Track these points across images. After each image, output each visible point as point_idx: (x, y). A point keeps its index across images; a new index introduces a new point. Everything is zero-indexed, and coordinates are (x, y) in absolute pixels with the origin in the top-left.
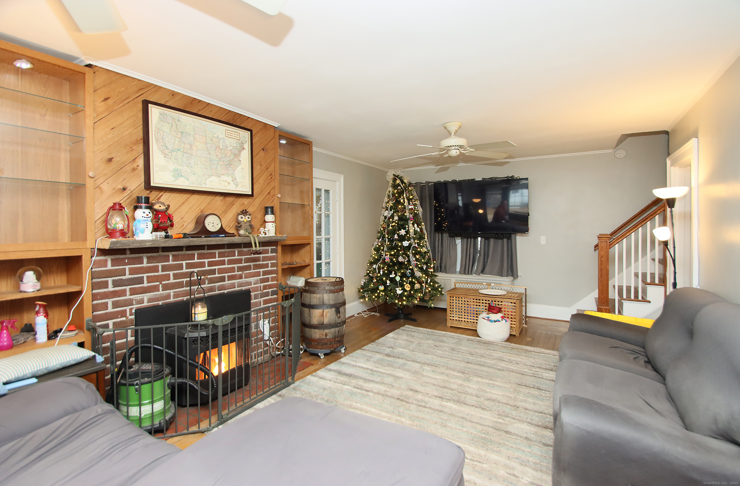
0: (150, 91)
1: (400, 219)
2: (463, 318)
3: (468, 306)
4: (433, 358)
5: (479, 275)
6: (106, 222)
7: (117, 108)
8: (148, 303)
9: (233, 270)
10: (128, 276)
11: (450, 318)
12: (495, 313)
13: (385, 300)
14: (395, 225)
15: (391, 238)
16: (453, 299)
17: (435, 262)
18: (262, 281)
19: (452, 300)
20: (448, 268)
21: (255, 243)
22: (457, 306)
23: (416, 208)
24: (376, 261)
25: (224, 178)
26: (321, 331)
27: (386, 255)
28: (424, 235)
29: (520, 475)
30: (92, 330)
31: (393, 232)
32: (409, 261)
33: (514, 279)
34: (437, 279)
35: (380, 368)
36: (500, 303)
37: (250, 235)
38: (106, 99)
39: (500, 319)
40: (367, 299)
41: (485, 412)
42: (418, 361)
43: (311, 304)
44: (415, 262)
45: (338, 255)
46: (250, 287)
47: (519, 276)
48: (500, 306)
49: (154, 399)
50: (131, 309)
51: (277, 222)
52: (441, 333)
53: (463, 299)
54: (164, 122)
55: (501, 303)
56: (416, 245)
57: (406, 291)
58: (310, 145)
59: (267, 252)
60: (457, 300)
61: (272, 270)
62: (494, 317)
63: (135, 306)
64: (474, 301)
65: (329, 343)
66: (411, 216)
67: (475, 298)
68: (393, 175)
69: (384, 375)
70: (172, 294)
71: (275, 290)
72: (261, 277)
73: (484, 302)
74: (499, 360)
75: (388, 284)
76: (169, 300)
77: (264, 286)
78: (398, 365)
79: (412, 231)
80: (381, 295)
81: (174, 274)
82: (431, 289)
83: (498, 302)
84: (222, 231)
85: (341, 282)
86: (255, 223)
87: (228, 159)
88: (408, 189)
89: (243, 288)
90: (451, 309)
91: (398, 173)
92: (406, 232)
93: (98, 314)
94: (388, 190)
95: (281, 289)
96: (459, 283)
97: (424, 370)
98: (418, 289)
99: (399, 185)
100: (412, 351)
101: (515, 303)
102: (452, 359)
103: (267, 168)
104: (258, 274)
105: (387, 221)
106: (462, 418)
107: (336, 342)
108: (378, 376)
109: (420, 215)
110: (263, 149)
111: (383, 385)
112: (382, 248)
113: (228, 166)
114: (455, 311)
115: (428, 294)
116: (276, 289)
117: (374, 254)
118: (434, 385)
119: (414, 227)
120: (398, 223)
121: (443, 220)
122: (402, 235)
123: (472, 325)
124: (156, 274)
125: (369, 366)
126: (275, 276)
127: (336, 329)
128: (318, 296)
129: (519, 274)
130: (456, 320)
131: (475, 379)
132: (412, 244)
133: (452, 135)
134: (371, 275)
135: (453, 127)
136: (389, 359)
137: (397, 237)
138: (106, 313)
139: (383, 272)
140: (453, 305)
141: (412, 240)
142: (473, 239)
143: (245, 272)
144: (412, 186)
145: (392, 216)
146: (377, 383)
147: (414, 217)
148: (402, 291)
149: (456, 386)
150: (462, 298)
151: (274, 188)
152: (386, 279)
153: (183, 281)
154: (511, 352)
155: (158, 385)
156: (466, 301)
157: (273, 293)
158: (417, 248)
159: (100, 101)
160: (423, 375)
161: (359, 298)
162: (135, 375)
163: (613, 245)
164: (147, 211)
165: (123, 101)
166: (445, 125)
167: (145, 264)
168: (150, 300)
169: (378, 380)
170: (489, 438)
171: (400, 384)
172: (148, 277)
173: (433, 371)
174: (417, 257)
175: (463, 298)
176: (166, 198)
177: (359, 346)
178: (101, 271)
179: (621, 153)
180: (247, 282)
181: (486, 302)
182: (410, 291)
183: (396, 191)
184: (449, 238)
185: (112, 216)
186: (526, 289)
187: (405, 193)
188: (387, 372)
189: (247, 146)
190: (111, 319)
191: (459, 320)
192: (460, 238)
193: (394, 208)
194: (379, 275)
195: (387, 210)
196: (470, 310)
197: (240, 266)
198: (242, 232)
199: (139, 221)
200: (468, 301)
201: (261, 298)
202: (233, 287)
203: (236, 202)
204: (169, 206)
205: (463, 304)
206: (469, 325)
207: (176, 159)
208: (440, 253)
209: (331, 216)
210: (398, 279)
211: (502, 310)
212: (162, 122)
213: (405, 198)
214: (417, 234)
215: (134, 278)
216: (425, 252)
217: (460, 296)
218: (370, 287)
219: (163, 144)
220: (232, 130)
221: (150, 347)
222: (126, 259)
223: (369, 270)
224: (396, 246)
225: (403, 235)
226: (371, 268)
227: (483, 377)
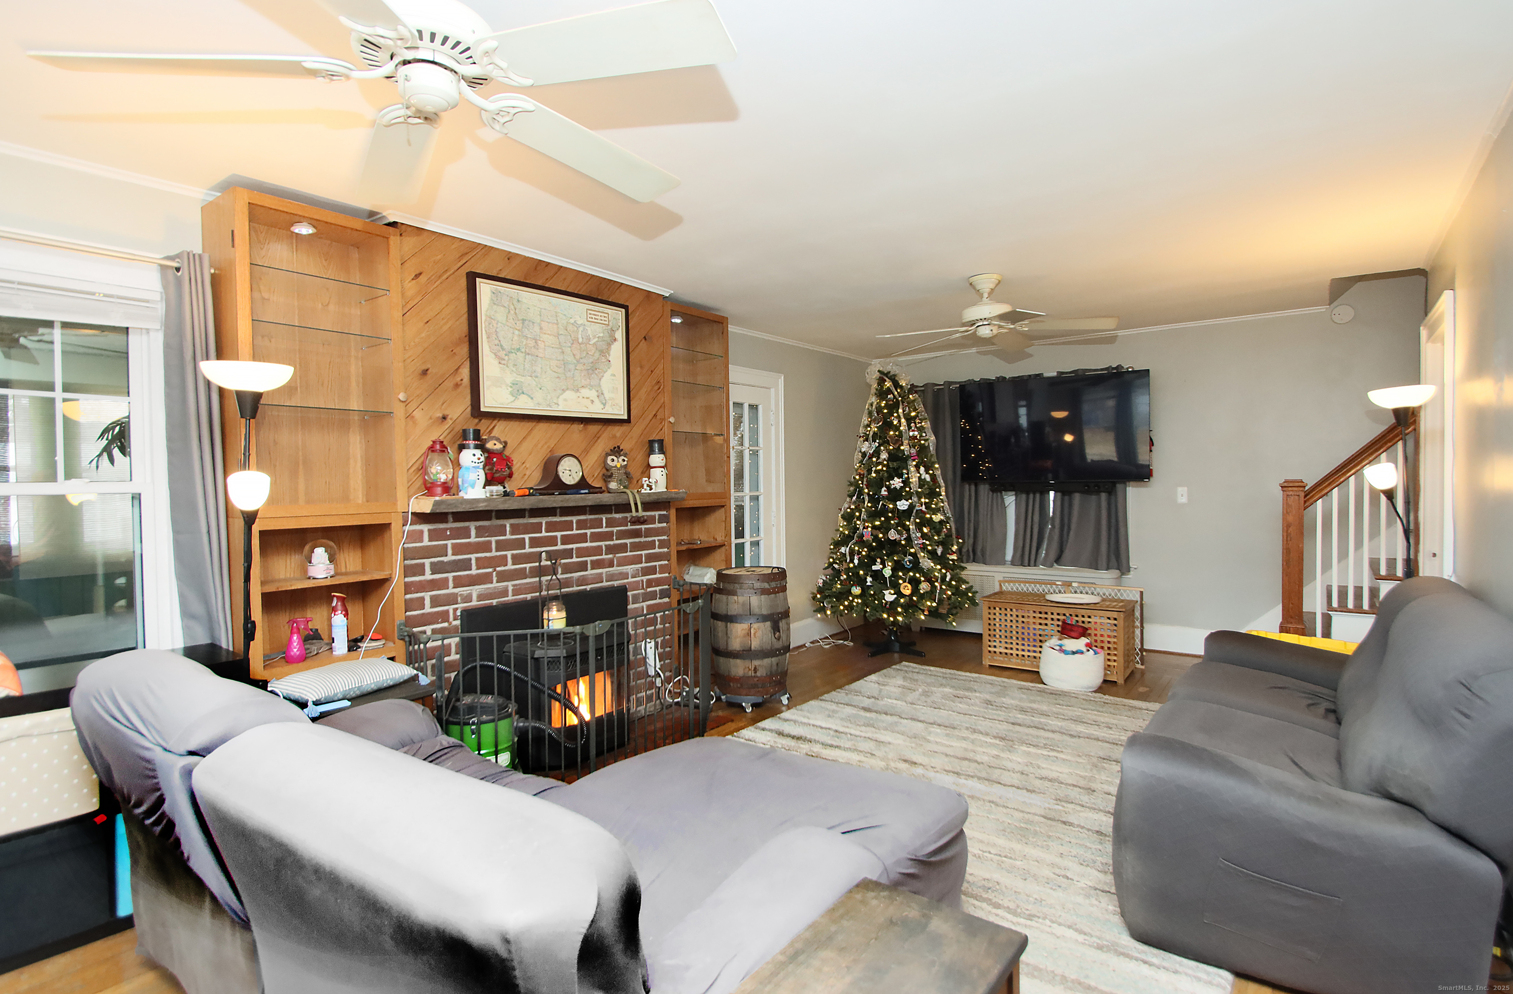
0: (478, 256)
1: (893, 457)
2: (1014, 649)
3: (1023, 625)
4: (951, 715)
5: (1051, 566)
6: (423, 469)
7: (432, 289)
8: (478, 601)
9: (597, 551)
10: (450, 557)
11: (989, 649)
12: (1074, 638)
13: (863, 613)
14: (882, 470)
15: (874, 494)
16: (995, 611)
17: (960, 541)
18: (646, 571)
19: (992, 614)
20: (988, 553)
21: (636, 504)
22: (1003, 626)
23: (924, 435)
24: (844, 541)
25: (585, 392)
26: (747, 663)
27: (864, 528)
28: (940, 487)
29: (1075, 878)
30: (407, 639)
31: (878, 483)
32: (909, 539)
33: (1123, 574)
34: (964, 574)
35: (851, 728)
36: (1086, 619)
37: (628, 491)
38: (417, 276)
39: (1084, 649)
40: (829, 612)
41: (1033, 795)
42: (922, 719)
43: (729, 614)
44: (921, 541)
45: (774, 529)
46: (626, 581)
47: (1131, 569)
48: (1086, 625)
49: (499, 748)
50: (455, 610)
51: (668, 466)
52: (969, 677)
53: (1014, 613)
54: (498, 305)
55: (1089, 620)
56: (923, 508)
57: (903, 596)
58: (724, 324)
59: (652, 520)
60: (1003, 615)
61: (661, 553)
62: (1071, 644)
63: (461, 606)
64: (1034, 615)
65: (760, 686)
66: (913, 451)
67: (1038, 609)
68: (879, 371)
69: (859, 738)
70: (510, 589)
71: (667, 589)
72: (644, 565)
73: (1055, 617)
74: (1075, 720)
75: (869, 584)
76: (506, 599)
77: (648, 580)
78: (884, 725)
79: (914, 480)
80: (855, 604)
81: (513, 555)
82: (953, 594)
83: (1083, 616)
84: (583, 484)
85: (780, 575)
86: (635, 471)
87: (591, 360)
88: (909, 397)
89: (616, 583)
90: (990, 632)
91: (889, 368)
92: (903, 482)
93: (412, 616)
94: (869, 402)
95: (677, 587)
96: (1009, 582)
97: (930, 733)
98: (927, 592)
99: (889, 391)
100: (912, 704)
101: (1115, 619)
102: (986, 718)
103: (652, 371)
104: (637, 560)
105: (867, 461)
106: (992, 802)
107: (773, 684)
108: (848, 740)
109: (931, 448)
110: (645, 338)
111: (856, 753)
112: (857, 514)
113: (590, 372)
114: (998, 636)
115: (946, 603)
116: (667, 587)
117: (842, 527)
118: (947, 755)
119: (919, 473)
120: (887, 466)
121: (980, 456)
122: (895, 488)
123: (1032, 662)
124: (488, 555)
125: (833, 724)
126: (665, 564)
127: (773, 659)
128: (741, 599)
129: (1132, 564)
130: (1001, 653)
131: (1024, 748)
132: (915, 506)
133: (984, 299)
134: (836, 566)
135: (986, 283)
136: (868, 715)
137: (886, 493)
138: (423, 614)
139: (859, 559)
140: (995, 625)
141: (915, 499)
142: (1038, 496)
143: (617, 555)
144: (916, 392)
145: (877, 453)
146: (846, 749)
147: (919, 453)
148: (895, 596)
149: (985, 759)
150: (1011, 610)
151: (663, 406)
152: (864, 574)
153: (526, 568)
154: (1101, 709)
155: (504, 726)
156: (1020, 616)
157: (664, 594)
158: (925, 513)
159: (410, 279)
160: (929, 741)
161: (814, 611)
162: (471, 709)
163: (1311, 501)
164: (478, 452)
165: (440, 277)
166: (972, 280)
167: (473, 539)
168: (480, 597)
169: (847, 746)
170: (1032, 829)
171: (886, 752)
172: (477, 559)
173: (947, 735)
174: (925, 530)
175: (1014, 610)
176: (500, 429)
177: (814, 694)
178: (416, 547)
179: (1343, 312)
180: (621, 573)
181: (1059, 617)
182: (912, 595)
183: (884, 402)
184: (991, 493)
185: (431, 461)
186: (1142, 593)
187: (901, 406)
188: (863, 734)
189: (620, 335)
190: (429, 624)
191: (1006, 654)
192: (1014, 493)
193: (881, 437)
194: (851, 565)
195: (867, 440)
196: (1029, 634)
197: (610, 545)
198: (613, 485)
199: (468, 468)
200: (1023, 617)
201: (643, 602)
202: (599, 581)
203: (603, 433)
204: (506, 443)
205: (1014, 621)
206: (1027, 662)
207: (515, 365)
208: (972, 525)
209: (761, 453)
210: (887, 572)
211: (1089, 632)
212: (495, 306)
213: (902, 417)
214: (924, 485)
215: (459, 560)
216: (941, 522)
217: (1008, 607)
218: (834, 590)
219: (497, 342)
220: (596, 308)
221: (493, 667)
222: (447, 529)
223: (833, 558)
224: (885, 510)
225: (898, 488)
226: (836, 553)
227: (1038, 746)
